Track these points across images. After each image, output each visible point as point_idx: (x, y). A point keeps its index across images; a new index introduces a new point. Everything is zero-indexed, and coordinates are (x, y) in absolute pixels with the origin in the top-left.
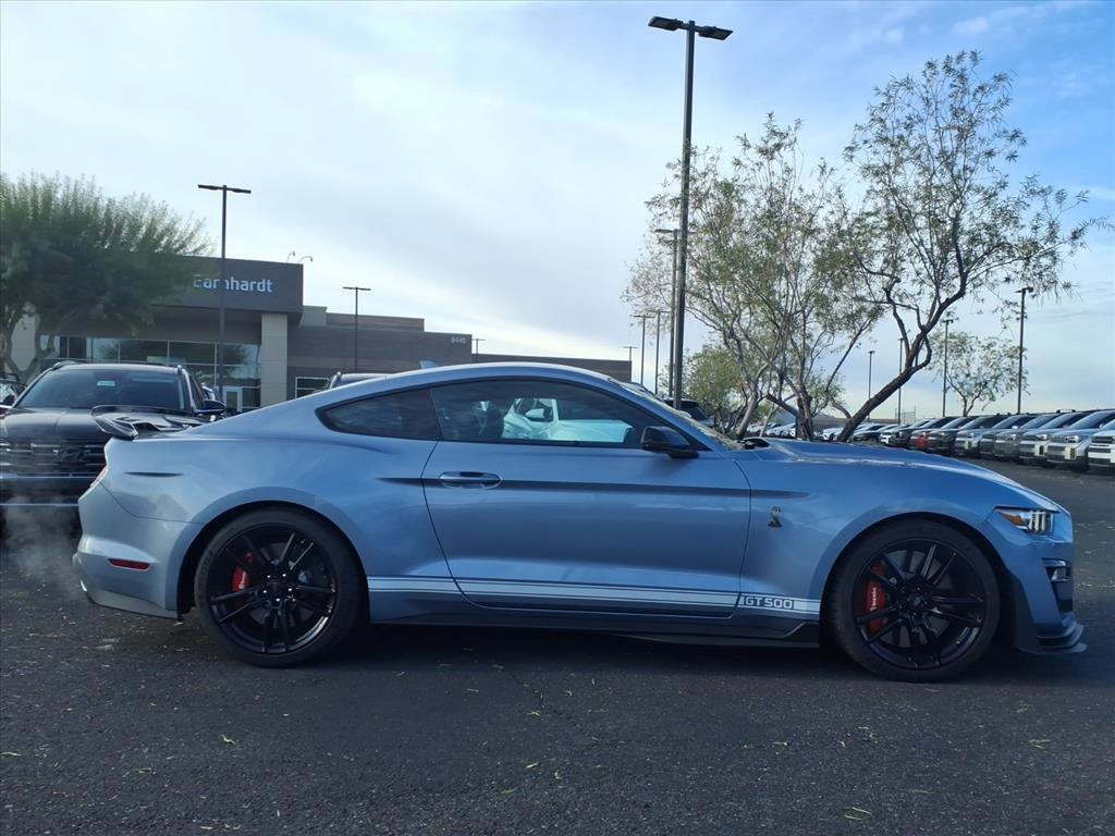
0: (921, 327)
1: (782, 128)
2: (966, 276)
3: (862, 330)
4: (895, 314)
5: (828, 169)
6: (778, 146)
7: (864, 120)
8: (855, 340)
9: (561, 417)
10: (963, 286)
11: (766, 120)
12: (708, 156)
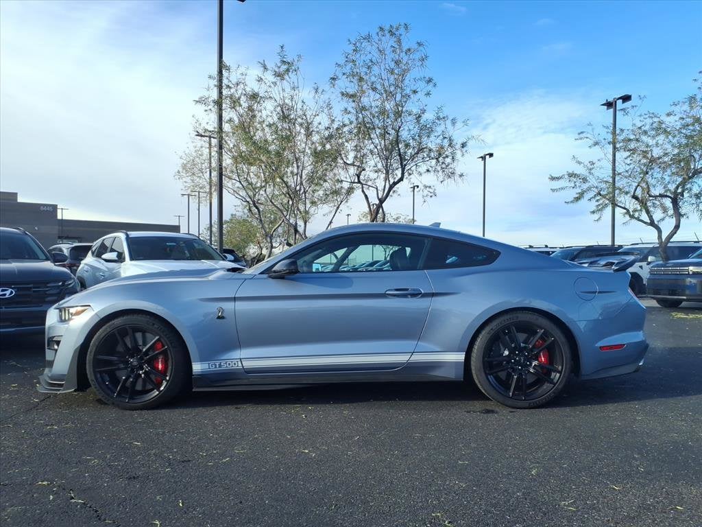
0: (379, 199)
1: (289, 60)
2: (404, 168)
3: (342, 202)
4: (363, 191)
5: (320, 91)
6: (288, 70)
7: (342, 61)
8: (338, 208)
9: (132, 259)
10: (403, 174)
11: (279, 50)
12: (239, 72)
